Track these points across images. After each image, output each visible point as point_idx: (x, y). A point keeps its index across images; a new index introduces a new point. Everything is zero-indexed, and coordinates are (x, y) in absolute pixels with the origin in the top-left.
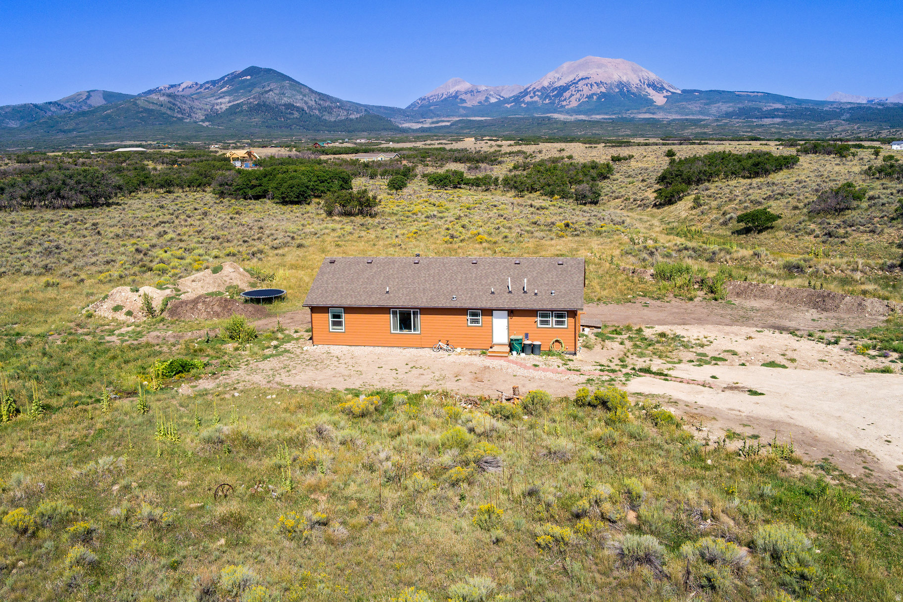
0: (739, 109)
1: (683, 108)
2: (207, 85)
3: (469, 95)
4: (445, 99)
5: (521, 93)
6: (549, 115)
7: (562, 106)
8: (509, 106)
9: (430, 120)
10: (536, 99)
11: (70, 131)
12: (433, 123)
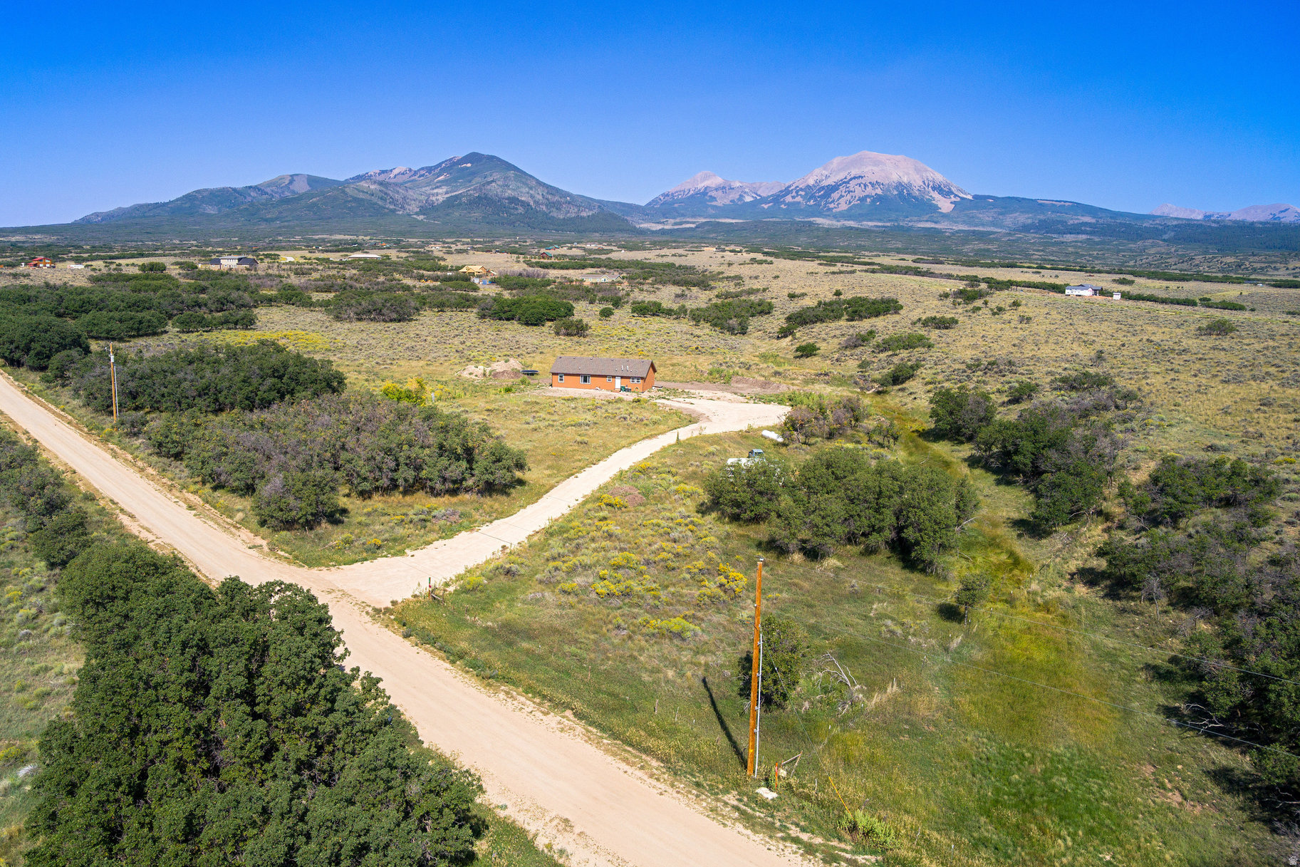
0: (1040, 221)
1: (973, 217)
2: (422, 172)
3: (720, 193)
4: (692, 195)
5: (781, 191)
6: (812, 219)
7: (830, 209)
8: (766, 207)
9: (672, 221)
10: (798, 199)
11: (272, 220)
12: (676, 224)
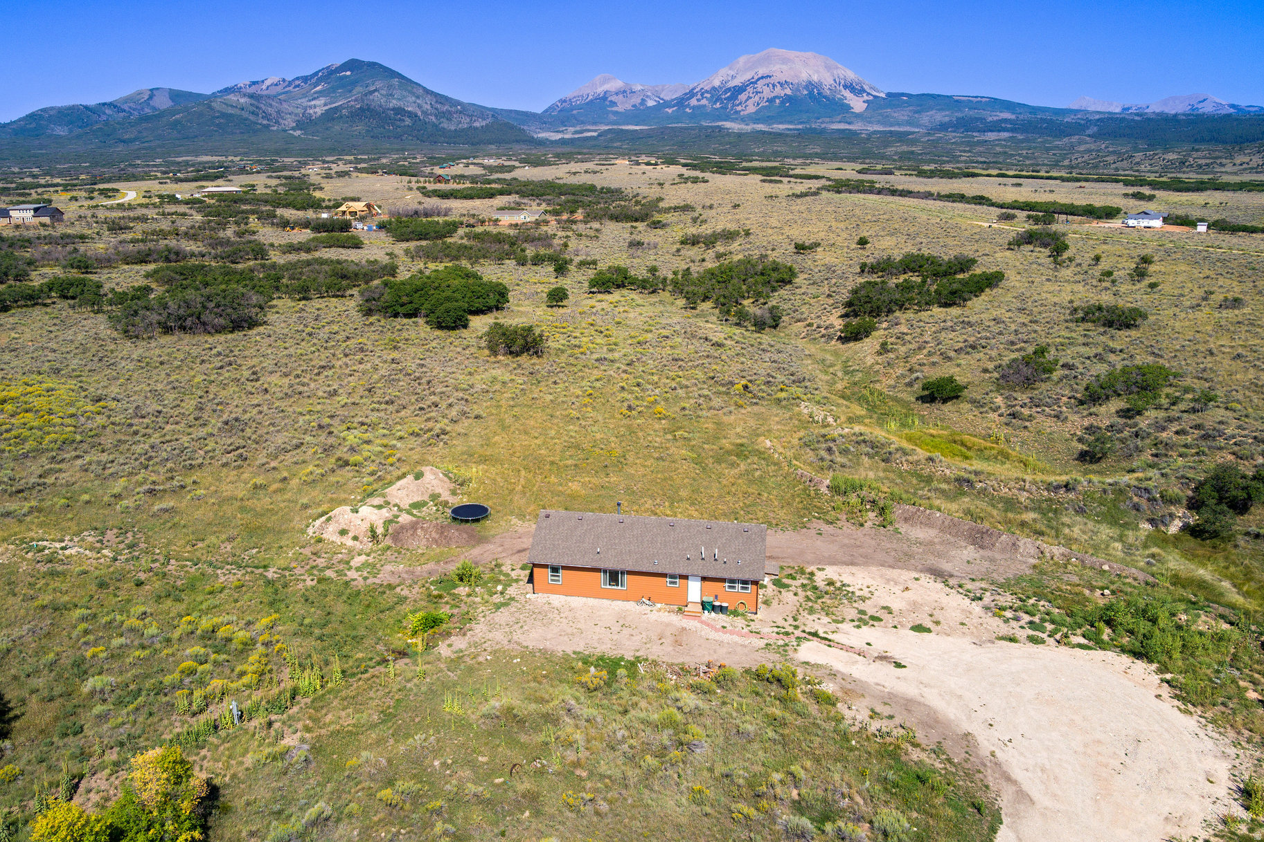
0: (958, 119)
1: (887, 116)
2: (297, 82)
3: (621, 96)
4: (591, 101)
5: (686, 94)
6: (720, 123)
7: (737, 112)
8: (670, 111)
9: (572, 129)
10: (704, 102)
11: (131, 141)
12: (576, 132)
